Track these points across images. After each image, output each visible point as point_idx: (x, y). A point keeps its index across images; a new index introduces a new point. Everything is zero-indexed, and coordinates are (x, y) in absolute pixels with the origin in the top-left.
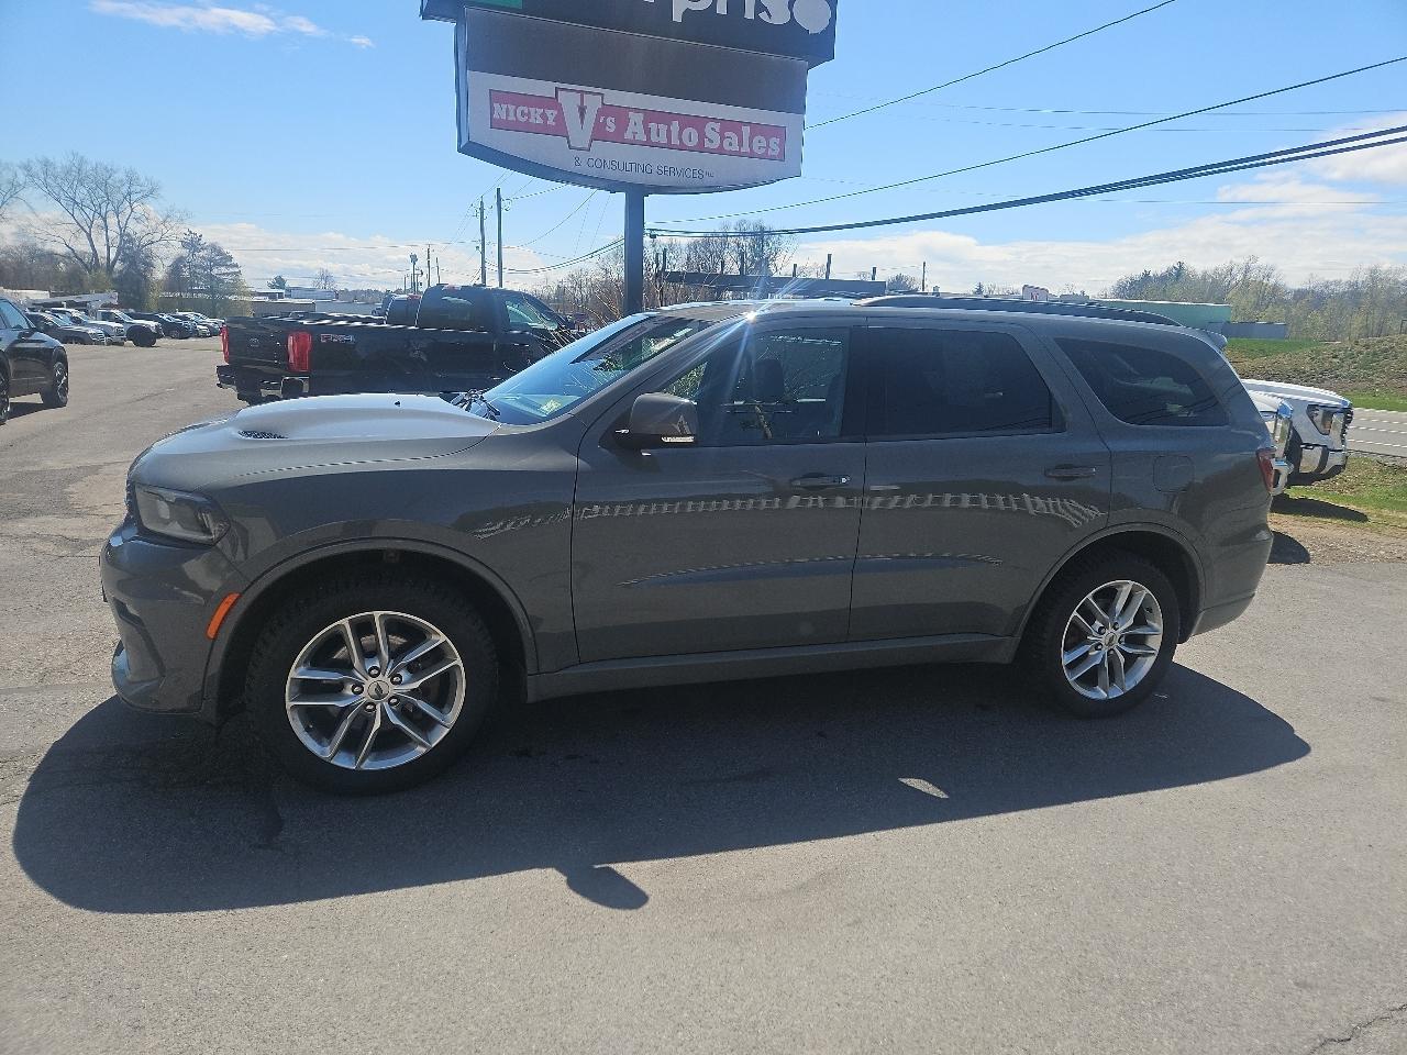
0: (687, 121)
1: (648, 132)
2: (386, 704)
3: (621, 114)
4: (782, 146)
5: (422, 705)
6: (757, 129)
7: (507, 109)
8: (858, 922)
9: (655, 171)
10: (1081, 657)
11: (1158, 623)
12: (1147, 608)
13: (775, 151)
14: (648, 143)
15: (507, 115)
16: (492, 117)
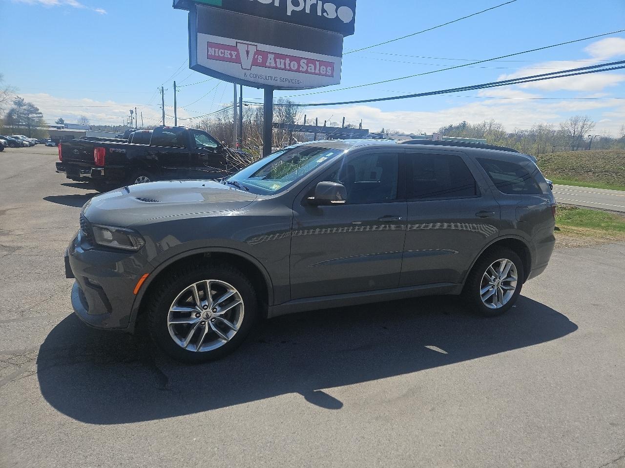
0: (293, 58)
1: (276, 63)
2: (210, 322)
3: (265, 54)
4: (333, 70)
5: (226, 321)
6: (322, 63)
7: (215, 51)
8: (433, 409)
9: (279, 80)
10: (487, 291)
11: (516, 276)
12: (512, 270)
13: (329, 73)
14: (276, 68)
15: (215, 53)
16: (208, 53)
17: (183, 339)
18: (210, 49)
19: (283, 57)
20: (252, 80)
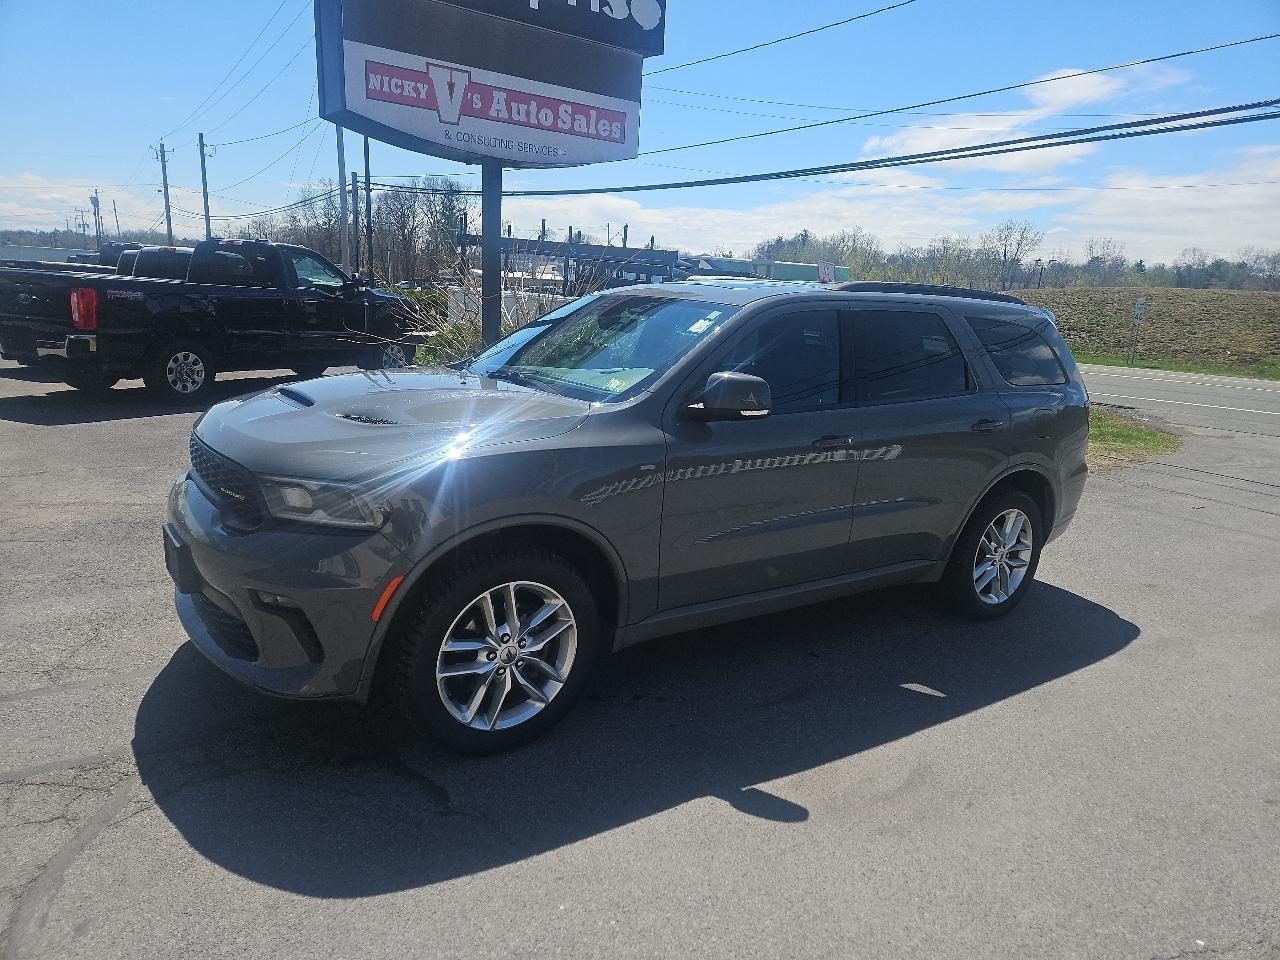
0: (544, 102)
1: (509, 109)
2: (514, 668)
3: (486, 91)
4: (623, 128)
5: (544, 665)
6: (603, 113)
7: (382, 80)
9: (516, 147)
10: (984, 572)
11: (1029, 542)
12: (1023, 530)
13: (617, 136)
14: (510, 121)
15: (382, 86)
16: (367, 86)
17: (464, 707)
18: (372, 76)
19: (525, 98)
20: (462, 146)
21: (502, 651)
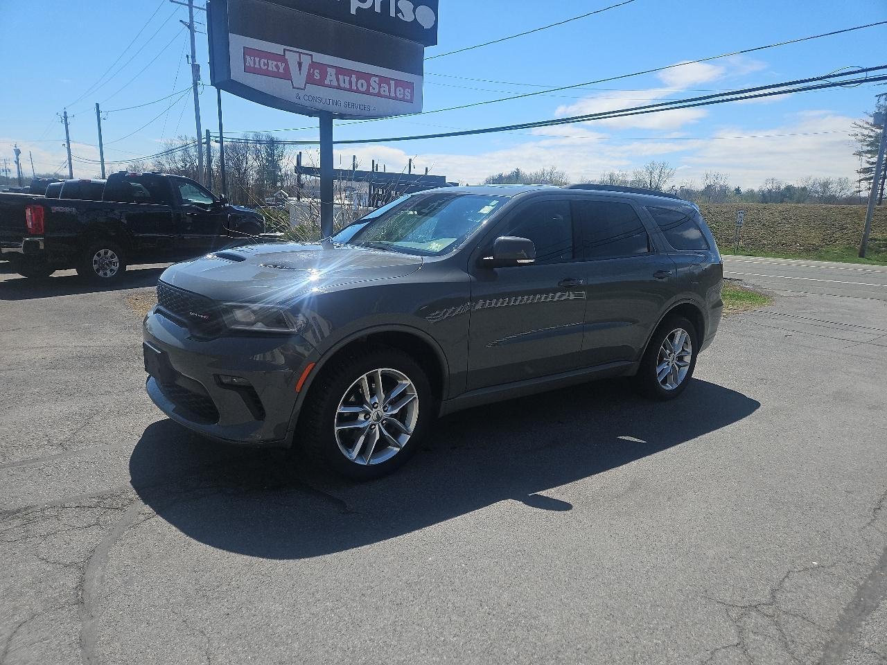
0: (361, 75)
1: (338, 80)
2: (380, 424)
3: (323, 68)
4: (412, 94)
5: (398, 423)
6: (399, 83)
7: (254, 60)
9: (343, 105)
10: (663, 369)
11: (689, 349)
12: (686, 342)
13: (408, 97)
14: (339, 88)
15: (255, 64)
16: (245, 64)
17: (351, 450)
18: (248, 57)
19: (348, 72)
20: (308, 105)
21: (373, 414)
